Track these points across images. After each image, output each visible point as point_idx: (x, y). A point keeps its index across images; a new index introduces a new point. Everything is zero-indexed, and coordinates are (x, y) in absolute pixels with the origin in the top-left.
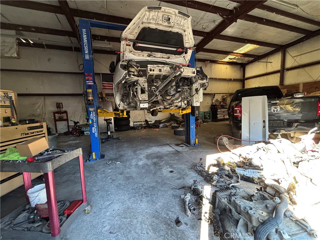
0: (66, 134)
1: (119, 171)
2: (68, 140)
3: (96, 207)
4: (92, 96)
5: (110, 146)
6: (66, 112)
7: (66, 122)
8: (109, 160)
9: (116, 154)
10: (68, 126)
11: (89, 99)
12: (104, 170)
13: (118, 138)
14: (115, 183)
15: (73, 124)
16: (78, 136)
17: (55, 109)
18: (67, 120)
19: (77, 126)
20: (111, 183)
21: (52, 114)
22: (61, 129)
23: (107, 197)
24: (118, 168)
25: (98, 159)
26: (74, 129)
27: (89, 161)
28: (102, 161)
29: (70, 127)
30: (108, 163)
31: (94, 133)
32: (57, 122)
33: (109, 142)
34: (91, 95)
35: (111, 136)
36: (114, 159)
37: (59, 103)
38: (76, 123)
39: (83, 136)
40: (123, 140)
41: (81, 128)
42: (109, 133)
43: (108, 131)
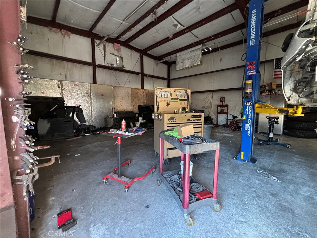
0: (225, 126)
1: (272, 189)
2: (224, 132)
3: (225, 211)
4: (251, 88)
5: (268, 152)
6: (227, 106)
7: (226, 115)
8: (261, 168)
9: (273, 165)
10: (227, 119)
11: (246, 92)
12: (249, 177)
13: (285, 145)
14: (259, 202)
15: (232, 118)
16: (234, 130)
17: (218, 103)
18: (227, 113)
19: (234, 120)
20: (253, 197)
21: (216, 107)
22: (221, 121)
23: (242, 211)
24: (271, 185)
25: (246, 161)
26: (232, 123)
27: (236, 159)
28: (251, 165)
29: (228, 120)
30: (257, 171)
31: (247, 131)
32: (219, 114)
33: (268, 146)
34: (250, 86)
35: (274, 140)
36: (269, 170)
37: (223, 98)
38: (234, 117)
39: (239, 132)
40: (293, 150)
41: (239, 123)
42: (271, 135)
43: (270, 131)
